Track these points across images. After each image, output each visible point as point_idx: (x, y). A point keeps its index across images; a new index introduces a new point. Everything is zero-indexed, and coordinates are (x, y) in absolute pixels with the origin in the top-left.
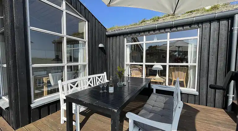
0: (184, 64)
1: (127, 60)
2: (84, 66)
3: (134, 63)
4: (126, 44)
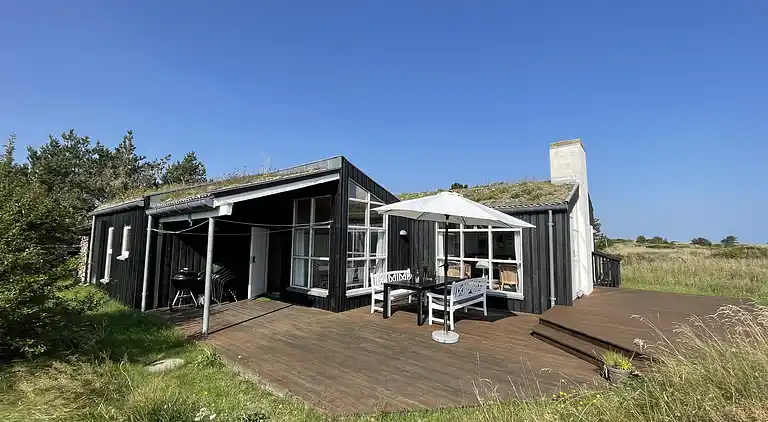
0: (510, 261)
1: (440, 254)
2: (383, 260)
3: (450, 258)
4: (437, 230)
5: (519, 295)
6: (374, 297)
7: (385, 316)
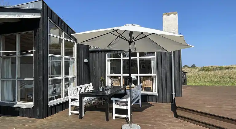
0: (149, 75)
1: (108, 73)
2: (73, 78)
3: (114, 75)
4: (107, 59)
5: (154, 93)
6: (71, 104)
7: (81, 117)
